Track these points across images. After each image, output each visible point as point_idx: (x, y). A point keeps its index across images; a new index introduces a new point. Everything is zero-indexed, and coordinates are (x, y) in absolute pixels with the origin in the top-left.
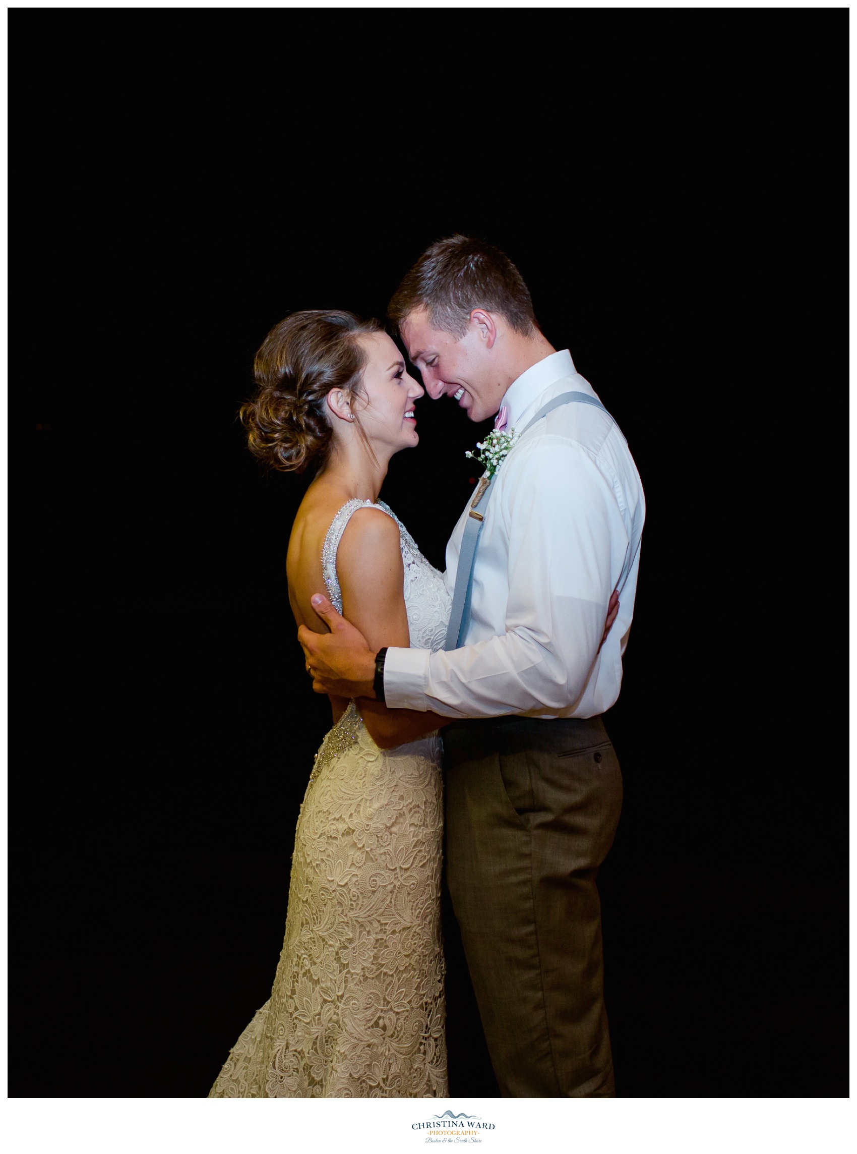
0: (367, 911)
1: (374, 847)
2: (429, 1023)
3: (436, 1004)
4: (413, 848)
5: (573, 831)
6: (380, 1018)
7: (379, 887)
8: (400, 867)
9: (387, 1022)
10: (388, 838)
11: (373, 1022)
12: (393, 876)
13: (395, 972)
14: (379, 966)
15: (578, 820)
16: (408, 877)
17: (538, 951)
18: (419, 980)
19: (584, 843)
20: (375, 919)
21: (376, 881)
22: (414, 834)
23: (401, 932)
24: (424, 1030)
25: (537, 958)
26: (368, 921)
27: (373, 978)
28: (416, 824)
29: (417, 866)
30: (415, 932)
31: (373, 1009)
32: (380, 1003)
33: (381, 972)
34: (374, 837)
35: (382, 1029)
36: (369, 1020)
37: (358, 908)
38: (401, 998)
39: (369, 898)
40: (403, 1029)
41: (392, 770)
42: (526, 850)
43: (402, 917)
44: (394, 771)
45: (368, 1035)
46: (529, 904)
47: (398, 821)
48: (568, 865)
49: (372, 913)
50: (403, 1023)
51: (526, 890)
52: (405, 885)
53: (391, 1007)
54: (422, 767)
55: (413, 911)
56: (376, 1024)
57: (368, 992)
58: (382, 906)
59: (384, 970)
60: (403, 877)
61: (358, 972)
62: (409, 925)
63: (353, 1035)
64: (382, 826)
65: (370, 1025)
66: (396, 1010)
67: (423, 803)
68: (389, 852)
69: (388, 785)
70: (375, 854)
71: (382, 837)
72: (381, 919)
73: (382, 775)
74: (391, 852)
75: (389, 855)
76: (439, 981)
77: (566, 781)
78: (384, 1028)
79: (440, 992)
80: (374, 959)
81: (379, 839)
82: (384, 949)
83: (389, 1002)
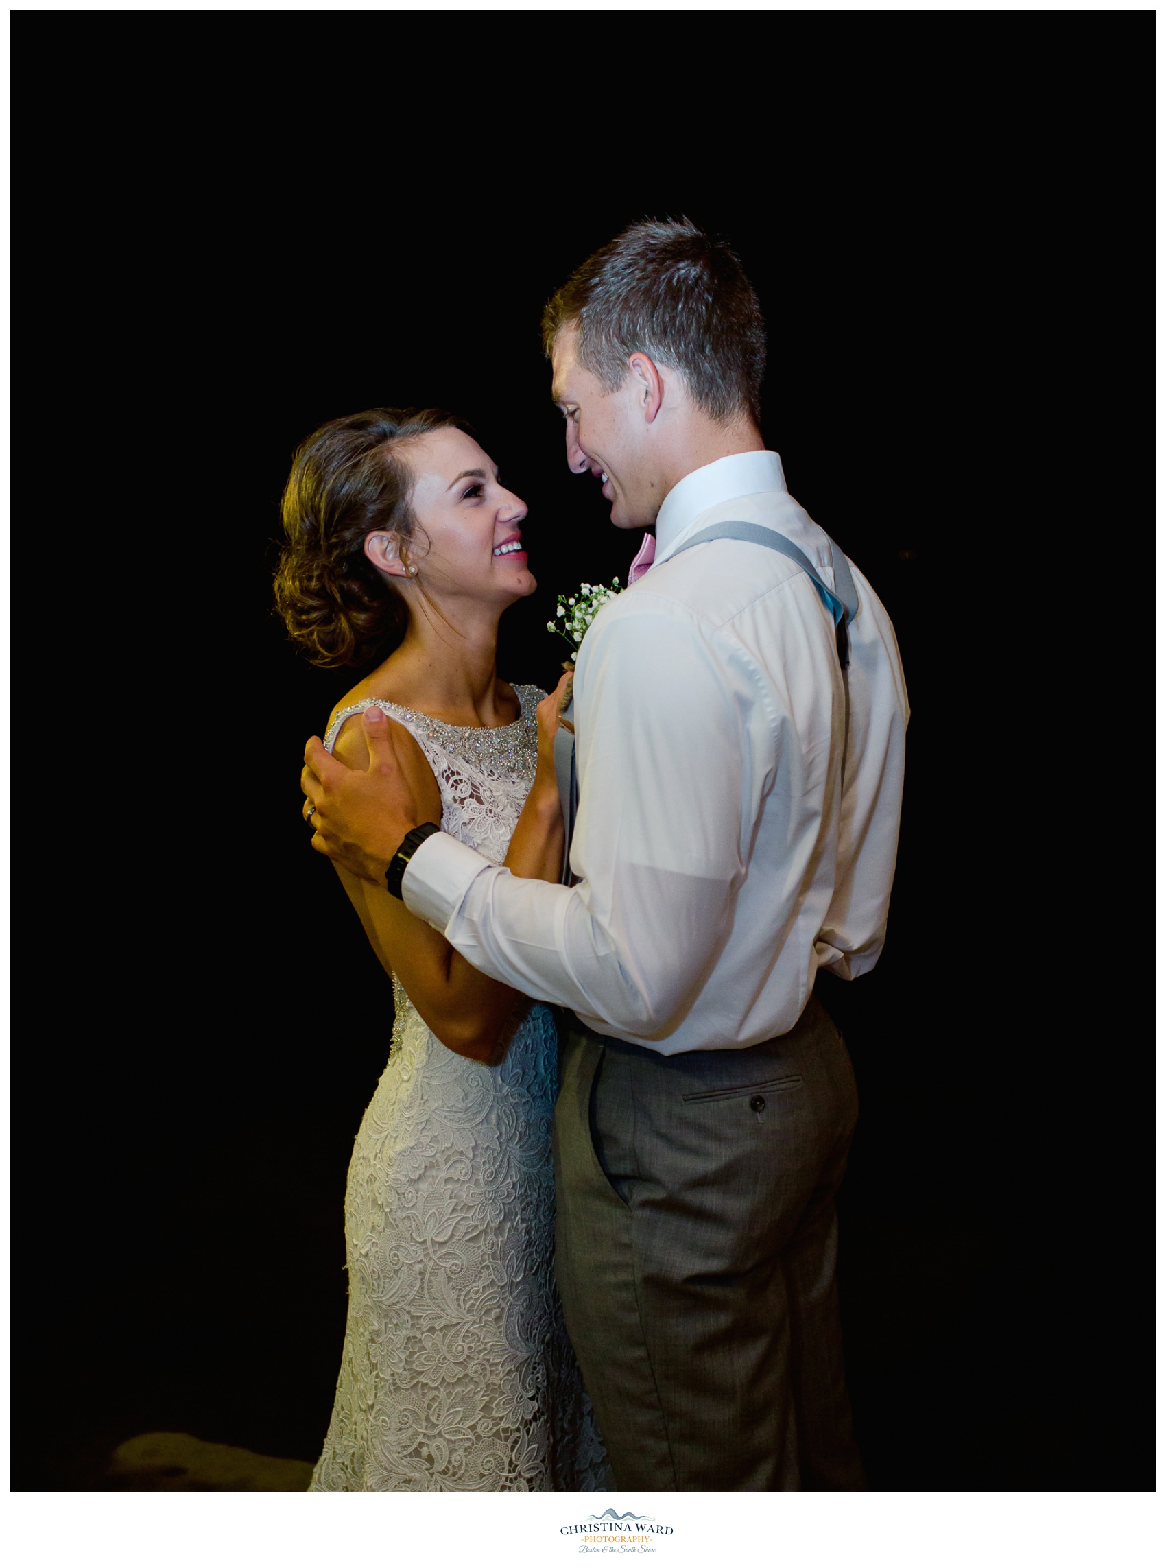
0: (391, 1297)
1: (394, 1207)
2: (514, 1459)
3: (528, 1431)
4: (451, 1214)
5: (700, 1215)
6: (421, 1445)
7: (403, 1265)
8: (432, 1239)
9: (434, 1452)
10: (413, 1197)
11: (410, 1450)
12: (420, 1252)
13: (441, 1384)
14: (415, 1374)
15: (711, 1200)
16: (445, 1254)
17: (655, 1383)
18: (487, 1398)
19: (722, 1238)
20: (403, 1308)
21: (398, 1257)
22: (452, 1192)
23: (444, 1331)
24: (507, 1468)
25: (655, 1395)
26: (394, 1311)
27: (407, 1389)
28: (456, 1179)
29: (459, 1240)
30: (468, 1331)
31: (410, 1432)
32: (421, 1424)
33: (418, 1382)
34: (394, 1193)
35: (427, 1460)
36: (406, 1446)
37: (381, 1290)
38: (456, 1421)
39: (390, 1278)
40: (464, 1463)
41: (425, 1098)
42: (625, 1239)
43: (443, 1310)
44: (427, 1100)
45: (404, 1466)
46: (634, 1318)
47: (428, 1173)
48: (686, 1265)
49: (397, 1300)
50: (463, 1457)
51: (626, 1296)
52: (441, 1266)
53: (440, 1431)
54: (471, 1097)
55: (461, 1302)
56: (417, 1453)
57: (401, 1408)
58: (410, 1292)
59: (422, 1379)
60: (438, 1254)
61: (387, 1378)
62: (455, 1321)
63: (382, 1464)
64: (404, 1179)
65: (406, 1453)
66: (447, 1436)
67: (471, 1149)
68: (415, 1217)
69: (416, 1119)
70: (395, 1217)
71: (404, 1194)
72: (412, 1309)
73: (411, 1104)
74: (417, 1217)
75: (414, 1221)
76: (532, 1399)
77: (691, 1139)
78: (430, 1459)
79: (535, 1414)
80: (406, 1363)
81: (401, 1197)
82: (419, 1351)
83: (436, 1425)
